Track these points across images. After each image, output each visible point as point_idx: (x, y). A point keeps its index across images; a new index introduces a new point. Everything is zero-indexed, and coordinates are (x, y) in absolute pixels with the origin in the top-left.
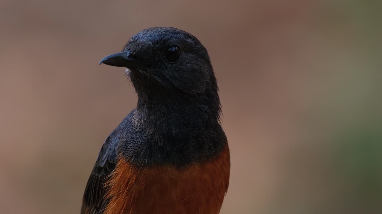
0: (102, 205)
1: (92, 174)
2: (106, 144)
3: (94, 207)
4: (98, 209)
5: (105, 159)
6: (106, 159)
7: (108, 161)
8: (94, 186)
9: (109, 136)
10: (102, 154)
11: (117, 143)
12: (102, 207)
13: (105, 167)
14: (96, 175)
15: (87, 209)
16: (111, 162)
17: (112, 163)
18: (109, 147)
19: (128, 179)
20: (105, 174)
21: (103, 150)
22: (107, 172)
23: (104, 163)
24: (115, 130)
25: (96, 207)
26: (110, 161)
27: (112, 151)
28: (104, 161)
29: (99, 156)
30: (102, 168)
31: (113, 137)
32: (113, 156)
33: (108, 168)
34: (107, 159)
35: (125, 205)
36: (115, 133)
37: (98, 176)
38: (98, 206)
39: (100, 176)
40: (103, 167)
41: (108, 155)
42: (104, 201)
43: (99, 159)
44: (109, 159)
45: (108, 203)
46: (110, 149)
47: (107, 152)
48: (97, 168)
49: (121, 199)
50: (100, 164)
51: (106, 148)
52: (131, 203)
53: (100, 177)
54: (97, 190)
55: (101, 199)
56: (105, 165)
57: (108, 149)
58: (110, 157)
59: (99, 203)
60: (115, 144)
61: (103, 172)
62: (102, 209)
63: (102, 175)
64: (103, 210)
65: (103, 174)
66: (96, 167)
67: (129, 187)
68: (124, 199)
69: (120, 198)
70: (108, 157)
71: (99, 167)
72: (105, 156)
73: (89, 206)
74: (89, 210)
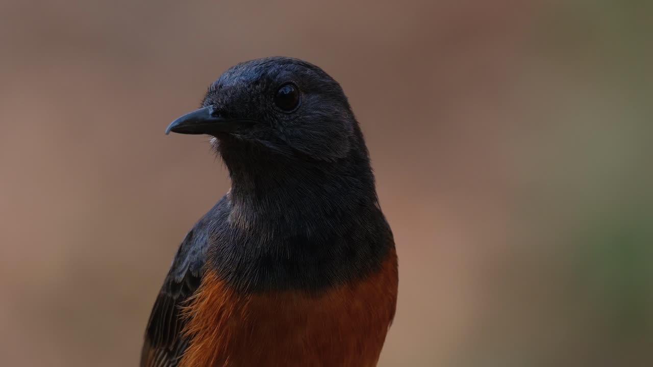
0: (179, 347)
1: (162, 292)
3: (164, 348)
4: (171, 354)
5: (184, 269)
6: (187, 269)
7: (189, 273)
8: (165, 315)
9: (191, 230)
10: (179, 262)
11: (206, 243)
12: (179, 351)
13: (185, 283)
14: (170, 295)
15: (152, 352)
16: (195, 274)
17: (197, 276)
18: (192, 249)
19: (221, 309)
20: (183, 294)
21: (181, 254)
22: (188, 292)
23: (183, 276)
24: (203, 220)
25: (167, 350)
26: (193, 274)
27: (196, 256)
28: (181, 272)
29: (174, 264)
30: (179, 284)
31: (199, 233)
32: (199, 264)
33: (189, 285)
34: (189, 270)
35: (216, 351)
36: (201, 225)
37: (172, 298)
38: (171, 349)
39: (175, 298)
40: (182, 281)
41: (189, 263)
42: (182, 342)
43: (174, 268)
44: (191, 269)
45: (188, 345)
46: (194, 253)
47: (187, 259)
48: (170, 284)
49: (210, 340)
50: (176, 278)
51: (187, 251)
52: (226, 349)
53: (176, 300)
54: (170, 321)
55: (176, 336)
56: (184, 279)
57: (190, 252)
58: (192, 266)
59: (173, 343)
60: (202, 243)
61: (181, 291)
62: (176, 357)
63: (178, 297)
64: (179, 357)
65: (181, 295)
66: (169, 282)
67: (222, 321)
68: (214, 342)
69: (207, 339)
70: (190, 267)
71: (174, 281)
72: (184, 264)
73: (155, 347)
74: (155, 353)
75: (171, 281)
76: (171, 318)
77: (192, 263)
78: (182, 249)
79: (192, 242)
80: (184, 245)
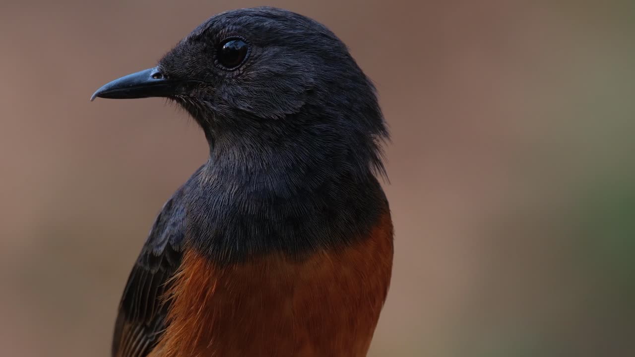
0: (157, 323)
1: (139, 264)
2: (166, 213)
3: (140, 324)
4: (148, 330)
5: (164, 242)
6: (166, 242)
7: (169, 246)
8: (142, 289)
9: (170, 199)
10: (158, 232)
12: (157, 328)
13: (164, 257)
14: (147, 268)
15: (127, 327)
16: (176, 248)
17: (178, 251)
18: (172, 220)
21: (160, 224)
22: (168, 266)
23: (162, 249)
25: (144, 325)
26: (173, 247)
27: (176, 228)
28: (161, 245)
30: (159, 258)
32: (180, 238)
33: (169, 260)
34: (168, 243)
37: (150, 271)
38: (148, 324)
39: (153, 272)
40: (160, 256)
41: (170, 235)
43: (151, 239)
44: (171, 242)
46: (174, 225)
47: (167, 230)
48: (148, 256)
50: (155, 250)
51: (166, 222)
53: (155, 274)
54: (148, 297)
55: (154, 313)
56: (163, 252)
57: (169, 224)
58: (173, 239)
59: (151, 319)
60: (183, 215)
61: (160, 265)
62: (155, 332)
63: (157, 270)
64: (157, 333)
65: (160, 269)
66: (146, 255)
67: (207, 300)
68: (198, 322)
70: (170, 239)
71: (152, 254)
72: (163, 236)
73: (131, 320)
74: (130, 328)
75: (149, 253)
76: (148, 294)
77: (172, 236)
78: (161, 219)
79: (171, 212)
80: (162, 215)
